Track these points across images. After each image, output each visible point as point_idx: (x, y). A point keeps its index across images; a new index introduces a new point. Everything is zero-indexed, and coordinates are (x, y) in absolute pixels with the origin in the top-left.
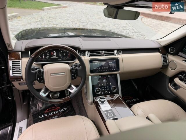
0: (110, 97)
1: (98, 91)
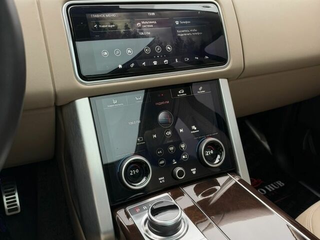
1: (136, 172)
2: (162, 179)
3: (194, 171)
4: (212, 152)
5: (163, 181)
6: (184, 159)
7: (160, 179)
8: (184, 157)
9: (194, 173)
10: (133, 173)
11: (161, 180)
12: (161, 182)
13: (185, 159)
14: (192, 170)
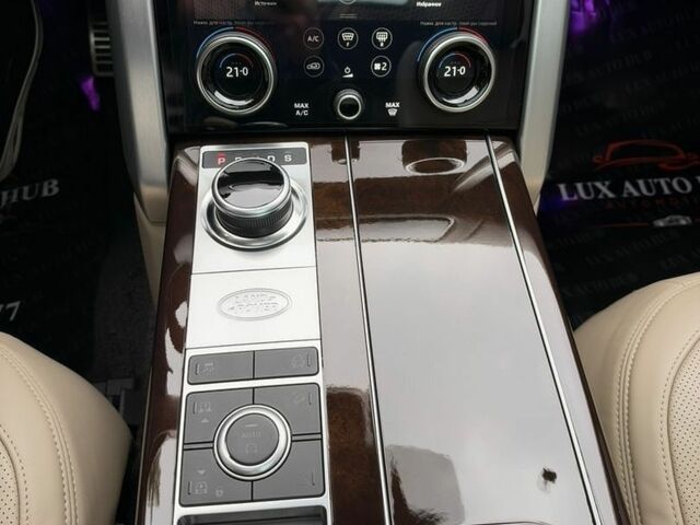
0: (406, 161)
1: (240, 74)
2: (301, 108)
3: (392, 108)
4: (462, 71)
5: (305, 113)
6: (377, 72)
7: (296, 106)
8: (377, 67)
9: (392, 113)
10: (234, 72)
11: (301, 110)
12: (298, 112)
13: (380, 72)
14: (388, 105)
